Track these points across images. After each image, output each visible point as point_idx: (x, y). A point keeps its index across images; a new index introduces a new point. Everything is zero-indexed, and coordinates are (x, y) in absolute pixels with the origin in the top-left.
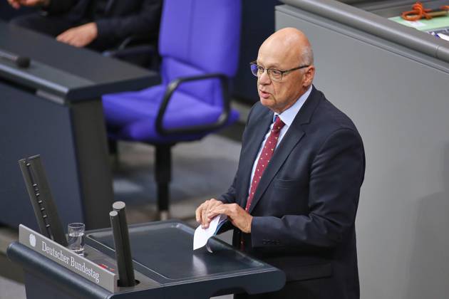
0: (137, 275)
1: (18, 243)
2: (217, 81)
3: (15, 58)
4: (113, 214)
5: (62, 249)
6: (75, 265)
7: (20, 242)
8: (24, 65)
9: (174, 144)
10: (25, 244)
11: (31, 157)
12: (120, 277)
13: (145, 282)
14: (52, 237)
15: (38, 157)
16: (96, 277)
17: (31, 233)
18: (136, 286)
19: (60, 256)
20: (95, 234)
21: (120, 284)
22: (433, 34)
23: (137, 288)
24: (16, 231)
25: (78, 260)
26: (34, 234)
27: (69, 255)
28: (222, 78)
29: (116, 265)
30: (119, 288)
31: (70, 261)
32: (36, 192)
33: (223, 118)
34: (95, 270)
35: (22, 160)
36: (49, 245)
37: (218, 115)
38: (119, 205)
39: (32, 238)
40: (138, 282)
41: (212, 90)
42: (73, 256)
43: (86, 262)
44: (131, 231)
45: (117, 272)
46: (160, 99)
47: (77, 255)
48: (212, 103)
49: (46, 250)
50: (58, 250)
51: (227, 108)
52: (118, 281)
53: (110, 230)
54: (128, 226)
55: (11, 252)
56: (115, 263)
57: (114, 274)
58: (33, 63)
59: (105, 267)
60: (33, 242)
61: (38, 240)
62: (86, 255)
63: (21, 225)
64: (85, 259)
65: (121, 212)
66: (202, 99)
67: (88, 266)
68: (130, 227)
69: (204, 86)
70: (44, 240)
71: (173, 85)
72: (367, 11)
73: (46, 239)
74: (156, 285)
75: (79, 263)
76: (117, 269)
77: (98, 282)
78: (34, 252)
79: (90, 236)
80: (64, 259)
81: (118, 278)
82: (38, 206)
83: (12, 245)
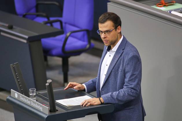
0: (57, 108)
1: (11, 97)
2: (85, 32)
3: (7, 25)
4: (47, 84)
5: (28, 98)
6: (33, 104)
7: (11, 96)
8: (11, 28)
9: (69, 57)
10: (13, 97)
11: (15, 63)
13: (60, 111)
14: (24, 94)
15: (17, 63)
16: (41, 109)
17: (15, 92)
18: (57, 112)
19: (27, 101)
20: (40, 92)
22: (169, 12)
23: (57, 113)
24: (9, 92)
25: (34, 102)
26: (17, 93)
27: (30, 101)
28: (87, 31)
30: (50, 113)
31: (31, 103)
32: (17, 77)
33: (88, 46)
34: (41, 106)
35: (12, 65)
36: (23, 97)
37: (86, 45)
38: (49, 81)
39: (16, 95)
40: (57, 110)
41: (84, 35)
43: (37, 103)
44: (54, 91)
46: (63, 40)
47: (33, 100)
48: (84, 41)
49: (22, 99)
50: (26, 99)
51: (89, 42)
52: (50, 110)
53: (46, 91)
54: (53, 89)
55: (8, 100)
56: (48, 103)
57: (48, 108)
58: (14, 27)
59: (44, 105)
60: (16, 96)
61: (18, 95)
62: (37, 101)
63: (11, 90)
64: (36, 102)
66: (80, 39)
67: (38, 105)
68: (54, 89)
69: (80, 34)
71: (68, 34)
72: (143, 4)
73: (22, 95)
74: (64, 111)
75: (35, 103)
76: (49, 105)
77: (42, 111)
78: (17, 100)
79: (38, 93)
80: (29, 102)
81: (50, 109)
82: (18, 82)
83: (8, 98)
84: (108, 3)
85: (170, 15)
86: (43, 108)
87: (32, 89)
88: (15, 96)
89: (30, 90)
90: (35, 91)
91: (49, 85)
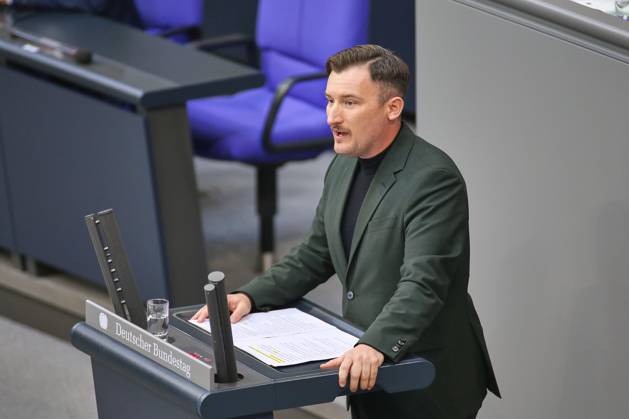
0: (241, 368)
1: (85, 325)
3: (73, 51)
4: (209, 288)
5: (142, 334)
6: (158, 354)
7: (88, 322)
10: (93, 326)
11: (101, 212)
12: (218, 371)
13: (251, 379)
14: (129, 318)
15: (111, 212)
16: (186, 370)
17: (101, 311)
18: (238, 382)
19: (139, 342)
21: (218, 379)
23: (240, 385)
25: (162, 347)
26: (105, 313)
27: (147, 339)
29: (213, 354)
30: (217, 384)
31: (152, 349)
32: (108, 258)
34: (185, 360)
35: (90, 216)
36: (126, 328)
38: (216, 276)
39: (102, 317)
40: (241, 377)
42: (156, 342)
43: (172, 349)
45: (215, 364)
47: (161, 341)
49: (121, 334)
50: (137, 334)
52: (216, 376)
55: (75, 336)
56: (211, 352)
57: (210, 367)
58: (96, 57)
59: (198, 357)
60: (104, 323)
62: (171, 340)
63: (88, 301)
64: (170, 345)
65: (219, 285)
67: (177, 355)
70: (120, 322)
71: (283, 87)
73: (121, 318)
74: (264, 380)
75: (164, 350)
76: (214, 359)
77: (189, 377)
78: (107, 335)
79: (179, 315)
80: (145, 347)
81: (216, 372)
82: (109, 275)
83: (77, 327)
86: (194, 366)
87: (156, 302)
88: (99, 324)
89: (150, 303)
90: (167, 306)
91: (216, 289)
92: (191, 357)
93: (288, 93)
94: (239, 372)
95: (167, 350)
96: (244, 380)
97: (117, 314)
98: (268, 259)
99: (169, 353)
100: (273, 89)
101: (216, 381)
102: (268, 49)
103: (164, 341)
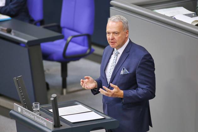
2: (86, 37)
3: (6, 29)
5: (31, 113)
6: (36, 119)
7: (14, 110)
8: (9, 31)
9: (69, 62)
10: (16, 111)
12: (55, 124)
13: (65, 126)
14: (27, 108)
15: (21, 77)
16: (45, 124)
19: (30, 116)
21: (55, 126)
23: (61, 128)
25: (37, 117)
26: (20, 107)
27: (33, 115)
28: (88, 36)
30: (54, 128)
31: (34, 118)
32: (20, 90)
33: (88, 51)
35: (15, 78)
36: (26, 111)
38: (54, 95)
39: (19, 109)
40: (61, 126)
41: (84, 40)
43: (41, 118)
45: (54, 122)
48: (84, 46)
49: (25, 113)
52: (54, 125)
53: (51, 105)
55: (11, 114)
56: (53, 118)
57: (52, 123)
60: (19, 110)
61: (22, 109)
63: (14, 103)
64: (40, 116)
65: (55, 98)
67: (42, 119)
69: (80, 39)
70: (24, 109)
71: (69, 39)
73: (25, 109)
74: (69, 127)
76: (53, 121)
77: (46, 126)
78: (21, 114)
79: (42, 107)
80: (32, 117)
81: (54, 124)
82: (21, 96)
83: (11, 111)
84: (111, 8)
85: (175, 21)
86: (48, 123)
87: (35, 104)
88: (18, 110)
89: (33, 104)
90: (38, 105)
91: (54, 99)
92: (47, 120)
93: (71, 41)
94: (61, 124)
95: (39, 118)
96: (63, 126)
97: (23, 107)
98: (65, 91)
99: (40, 119)
100: (66, 40)
101: (54, 127)
102: (64, 27)
103: (38, 115)
